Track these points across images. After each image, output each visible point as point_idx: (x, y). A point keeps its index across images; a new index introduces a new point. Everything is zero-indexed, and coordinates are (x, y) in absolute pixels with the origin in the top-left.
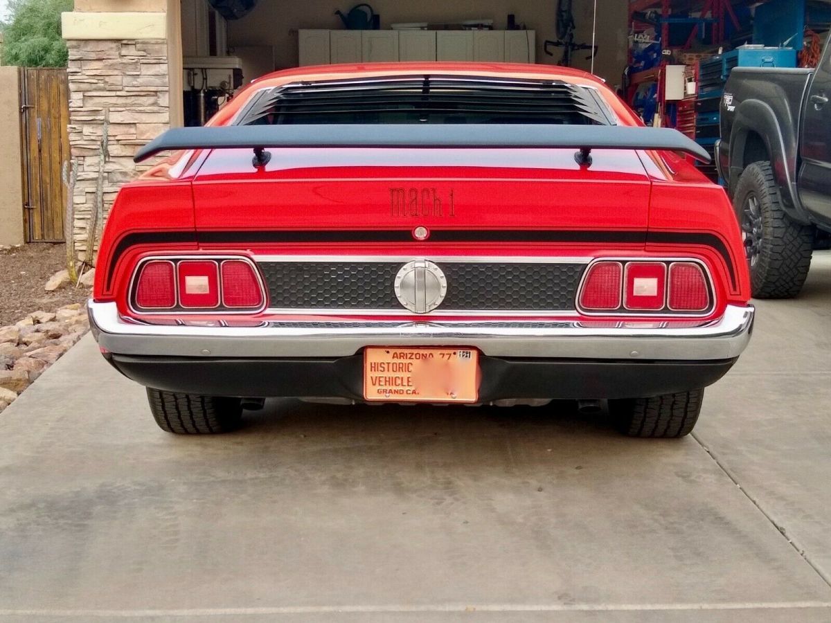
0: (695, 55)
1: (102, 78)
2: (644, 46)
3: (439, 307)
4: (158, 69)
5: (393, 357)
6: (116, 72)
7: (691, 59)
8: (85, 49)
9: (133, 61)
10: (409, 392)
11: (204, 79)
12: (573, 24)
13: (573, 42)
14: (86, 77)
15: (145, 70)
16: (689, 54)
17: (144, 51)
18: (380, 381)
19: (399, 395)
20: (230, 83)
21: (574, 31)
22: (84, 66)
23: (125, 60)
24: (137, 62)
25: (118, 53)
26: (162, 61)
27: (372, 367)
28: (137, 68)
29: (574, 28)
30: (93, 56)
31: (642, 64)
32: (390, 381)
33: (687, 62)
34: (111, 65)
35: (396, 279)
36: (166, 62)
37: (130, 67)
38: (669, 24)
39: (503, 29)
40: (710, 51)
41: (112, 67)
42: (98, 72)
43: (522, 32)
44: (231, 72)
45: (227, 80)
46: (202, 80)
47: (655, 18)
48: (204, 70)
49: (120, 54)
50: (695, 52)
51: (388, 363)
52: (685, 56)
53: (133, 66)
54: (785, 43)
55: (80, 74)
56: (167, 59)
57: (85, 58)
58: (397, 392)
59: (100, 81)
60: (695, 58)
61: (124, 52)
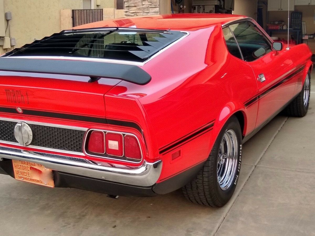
1: (136, 14)
4: (155, 10)
6: (141, 11)
8: (130, 2)
9: (147, 7)
11: (203, 9)
14: (130, 13)
15: (151, 10)
17: (151, 2)
20: (213, 11)
22: (130, 9)
23: (144, 6)
24: (148, 7)
25: (141, 4)
26: (157, 6)
28: (148, 9)
30: (133, 5)
34: (139, 8)
36: (158, 7)
37: (146, 9)
41: (139, 9)
42: (134, 11)
44: (214, 6)
45: (212, 10)
46: (203, 10)
48: (204, 6)
49: (142, 4)
53: (147, 9)
55: (128, 12)
56: (159, 5)
57: (130, 6)
59: (135, 15)
61: (143, 3)
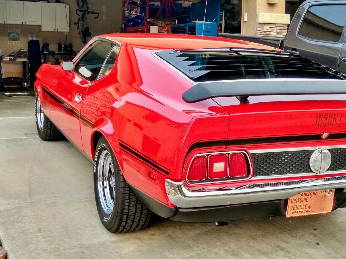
0: (163, 22)
2: (133, 16)
3: (328, 170)
5: (301, 195)
7: (162, 24)
10: (305, 212)
12: (87, 2)
13: (88, 10)
16: (161, 22)
18: (294, 208)
19: (301, 213)
21: (88, 6)
27: (292, 201)
29: (88, 4)
31: (132, 23)
32: (298, 207)
33: (160, 25)
35: (311, 158)
38: (149, 8)
39: (54, 3)
40: (169, 21)
43: (63, 5)
47: (142, 5)
50: (163, 21)
51: (299, 199)
52: (159, 22)
54: (213, 21)
58: (300, 212)
60: (163, 24)
